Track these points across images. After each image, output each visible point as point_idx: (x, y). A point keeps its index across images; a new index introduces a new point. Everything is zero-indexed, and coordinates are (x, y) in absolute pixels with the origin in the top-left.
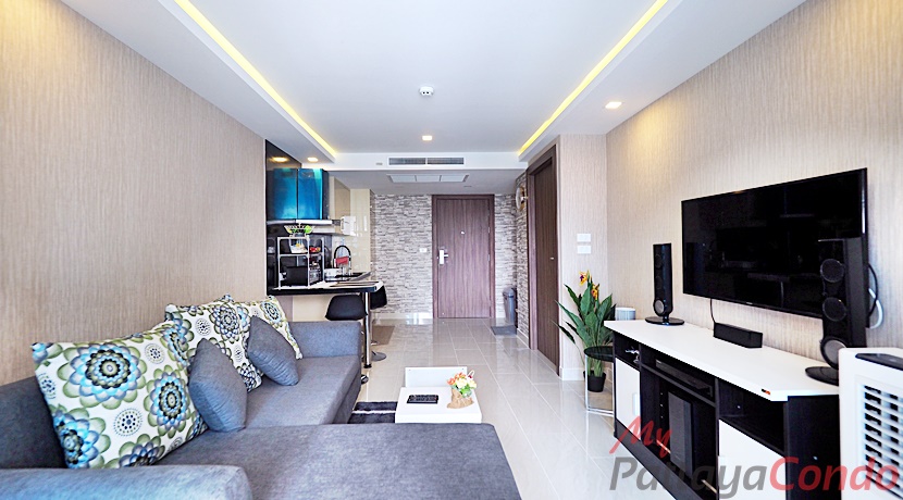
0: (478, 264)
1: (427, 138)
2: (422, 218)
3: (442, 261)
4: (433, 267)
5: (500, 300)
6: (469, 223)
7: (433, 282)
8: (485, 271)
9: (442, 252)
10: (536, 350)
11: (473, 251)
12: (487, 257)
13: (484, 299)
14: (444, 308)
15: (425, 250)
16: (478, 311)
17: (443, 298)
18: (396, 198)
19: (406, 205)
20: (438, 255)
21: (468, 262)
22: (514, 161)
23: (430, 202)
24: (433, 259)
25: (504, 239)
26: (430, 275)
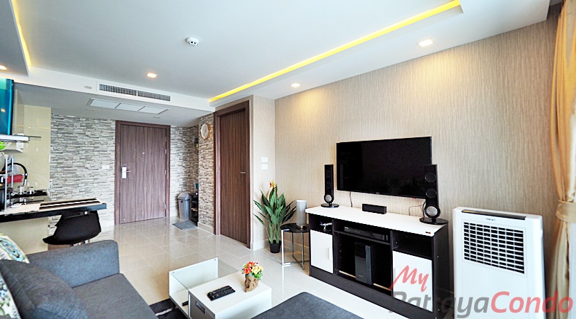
0: (156, 177)
1: (152, 75)
2: (105, 139)
3: (124, 176)
4: (116, 181)
5: (173, 203)
6: (150, 145)
7: (115, 194)
8: (162, 182)
9: (124, 169)
10: (220, 235)
11: (153, 168)
12: (164, 172)
13: (161, 203)
14: (126, 215)
15: (108, 167)
16: (155, 214)
17: (125, 207)
18: (77, 119)
19: (88, 126)
20: (121, 170)
21: (148, 175)
22: (207, 105)
23: (113, 126)
24: (115, 174)
25: (177, 158)
26: (113, 188)
